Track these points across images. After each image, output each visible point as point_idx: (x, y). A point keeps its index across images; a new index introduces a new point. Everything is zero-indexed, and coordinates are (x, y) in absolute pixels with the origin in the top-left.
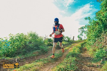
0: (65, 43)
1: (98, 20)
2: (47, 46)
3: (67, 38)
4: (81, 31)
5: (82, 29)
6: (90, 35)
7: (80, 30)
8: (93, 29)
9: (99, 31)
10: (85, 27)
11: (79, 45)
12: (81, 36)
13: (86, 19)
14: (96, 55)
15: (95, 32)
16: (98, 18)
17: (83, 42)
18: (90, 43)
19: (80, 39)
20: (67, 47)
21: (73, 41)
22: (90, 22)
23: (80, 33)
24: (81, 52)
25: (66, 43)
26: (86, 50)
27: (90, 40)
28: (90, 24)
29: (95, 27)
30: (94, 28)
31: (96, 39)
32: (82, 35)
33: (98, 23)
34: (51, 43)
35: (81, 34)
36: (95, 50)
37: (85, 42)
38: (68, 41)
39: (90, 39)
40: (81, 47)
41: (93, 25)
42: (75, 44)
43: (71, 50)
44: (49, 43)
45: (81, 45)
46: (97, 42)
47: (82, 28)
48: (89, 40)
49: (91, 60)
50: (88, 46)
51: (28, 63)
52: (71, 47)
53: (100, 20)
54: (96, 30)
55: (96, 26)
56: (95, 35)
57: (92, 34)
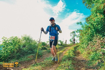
1: (90, 25)
2: (41, 49)
5: (73, 33)
6: (83, 39)
7: (72, 34)
9: (91, 34)
10: (77, 32)
11: (72, 48)
13: (78, 23)
14: (92, 58)
15: (87, 36)
16: (90, 23)
17: (76, 46)
18: (83, 46)
19: (72, 43)
20: (61, 50)
22: (83, 27)
23: (72, 37)
24: (75, 55)
25: (60, 47)
26: (79, 53)
28: (82, 29)
30: (86, 32)
31: (89, 42)
33: (90, 27)
34: (45, 46)
36: (89, 53)
37: (78, 45)
38: (61, 45)
39: (83, 42)
41: (85, 29)
42: (68, 47)
43: (65, 53)
44: (43, 46)
46: (90, 45)
47: (74, 32)
48: (82, 43)
49: (87, 63)
50: (82, 49)
51: (23, 67)
52: (64, 51)
53: (91, 24)
54: (88, 34)
55: (88, 30)
56: (87, 39)
57: (85, 38)
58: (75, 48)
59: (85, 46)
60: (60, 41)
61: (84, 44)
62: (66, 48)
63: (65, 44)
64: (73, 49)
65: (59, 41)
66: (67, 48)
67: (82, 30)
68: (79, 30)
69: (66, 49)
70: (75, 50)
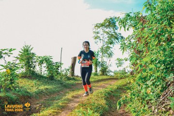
0: (34, 90)
3: (45, 65)
4: (106, 36)
5: (108, 26)
7: (100, 30)
12: (105, 59)
19: (99, 69)
21: (69, 79)
25: (42, 87)
32: (110, 55)
35: (106, 51)
38: (51, 78)
39: (145, 74)
45: (106, 98)
56: (164, 62)
57: (154, 57)
58: (111, 97)
65: (41, 63)
66: (75, 93)
67: (143, 19)
68: (131, 18)
69: (69, 101)
70: (110, 107)
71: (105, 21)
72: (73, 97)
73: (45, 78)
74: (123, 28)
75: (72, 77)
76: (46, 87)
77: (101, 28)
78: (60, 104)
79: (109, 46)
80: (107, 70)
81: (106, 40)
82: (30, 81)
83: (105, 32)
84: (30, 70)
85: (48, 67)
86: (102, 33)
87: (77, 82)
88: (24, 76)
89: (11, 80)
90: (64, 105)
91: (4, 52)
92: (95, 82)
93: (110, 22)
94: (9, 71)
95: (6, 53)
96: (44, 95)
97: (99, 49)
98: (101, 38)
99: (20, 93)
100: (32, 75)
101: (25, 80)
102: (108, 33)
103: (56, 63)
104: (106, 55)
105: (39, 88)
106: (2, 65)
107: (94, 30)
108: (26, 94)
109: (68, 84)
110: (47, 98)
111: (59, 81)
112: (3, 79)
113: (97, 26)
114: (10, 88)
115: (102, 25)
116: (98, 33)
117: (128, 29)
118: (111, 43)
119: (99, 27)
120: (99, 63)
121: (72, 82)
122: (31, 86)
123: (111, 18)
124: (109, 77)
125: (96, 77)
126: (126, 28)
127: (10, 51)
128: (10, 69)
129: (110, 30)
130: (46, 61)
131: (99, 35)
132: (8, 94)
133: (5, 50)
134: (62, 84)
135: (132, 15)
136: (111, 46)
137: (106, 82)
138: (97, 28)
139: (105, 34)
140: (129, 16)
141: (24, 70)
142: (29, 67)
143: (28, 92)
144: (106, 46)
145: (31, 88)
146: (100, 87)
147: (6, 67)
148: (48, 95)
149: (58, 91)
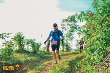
0: (24, 59)
3: (30, 44)
4: (69, 27)
5: (71, 21)
6: (95, 38)
7: (66, 23)
8: (101, 24)
10: (80, 17)
12: (69, 42)
15: (105, 32)
17: (74, 57)
18: (92, 58)
20: (31, 69)
21: (46, 53)
25: (29, 58)
27: (93, 51)
28: (93, 10)
29: (108, 18)
30: (104, 20)
32: (72, 39)
35: (69, 36)
37: (79, 55)
38: (34, 53)
39: (93, 47)
40: (69, 69)
41: (101, 12)
45: (69, 65)
47: (72, 19)
48: (90, 50)
50: (89, 66)
52: (41, 70)
56: (105, 39)
57: (98, 36)
58: (72, 64)
59: (97, 58)
60: (32, 42)
61: (96, 53)
62: (46, 63)
63: (46, 51)
64: (67, 66)
65: (28, 43)
66: (49, 62)
67: (92, 15)
68: (85, 15)
69: (46, 66)
70: (72, 70)
71: (68, 17)
72: (48, 64)
73: (31, 53)
74: (79, 20)
75: (47, 53)
76: (31, 58)
77: (66, 22)
78: (40, 67)
79: (71, 33)
80: (70, 48)
81: (69, 30)
82: (21, 55)
83: (68, 24)
84: (21, 48)
85: (32, 46)
86: (67, 25)
87: (51, 55)
88: (17, 52)
89: (9, 53)
90: (42, 68)
91: (4, 35)
92: (62, 55)
93: (71, 18)
94: (7, 47)
95: (6, 36)
96: (30, 63)
97: (65, 35)
98: (66, 28)
99: (14, 61)
100: (22, 51)
101: (18, 54)
102: (70, 25)
103: (38, 43)
104: (69, 39)
105: (27, 59)
106: (3, 43)
107: (62, 23)
108: (18, 62)
109: (45, 56)
110: (32, 64)
111: (39, 54)
112: (4, 52)
113: (63, 21)
114: (8, 58)
115: (67, 20)
116: (64, 25)
117: (82, 21)
118: (72, 31)
119: (65, 21)
120: (65, 44)
121: (48, 55)
122: (22, 58)
123: (72, 16)
124: (71, 53)
125: (63, 53)
126: (81, 21)
127: (8, 35)
128: (8, 45)
129: (72, 23)
130: (31, 42)
131: (64, 26)
132: (7, 62)
133: (5, 34)
134: (41, 56)
135: (85, 12)
136: (73, 33)
137: (69, 56)
138: (63, 22)
139: (69, 26)
140: (83, 13)
141: (17, 48)
142: (20, 46)
143: (19, 61)
144: (69, 33)
145: (22, 59)
146: (66, 58)
147: (6, 45)
148: (32, 63)
149: (39, 61)
